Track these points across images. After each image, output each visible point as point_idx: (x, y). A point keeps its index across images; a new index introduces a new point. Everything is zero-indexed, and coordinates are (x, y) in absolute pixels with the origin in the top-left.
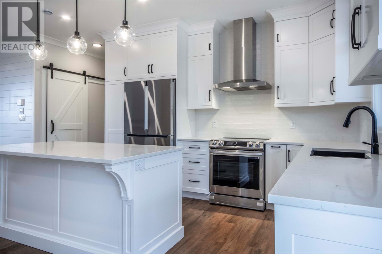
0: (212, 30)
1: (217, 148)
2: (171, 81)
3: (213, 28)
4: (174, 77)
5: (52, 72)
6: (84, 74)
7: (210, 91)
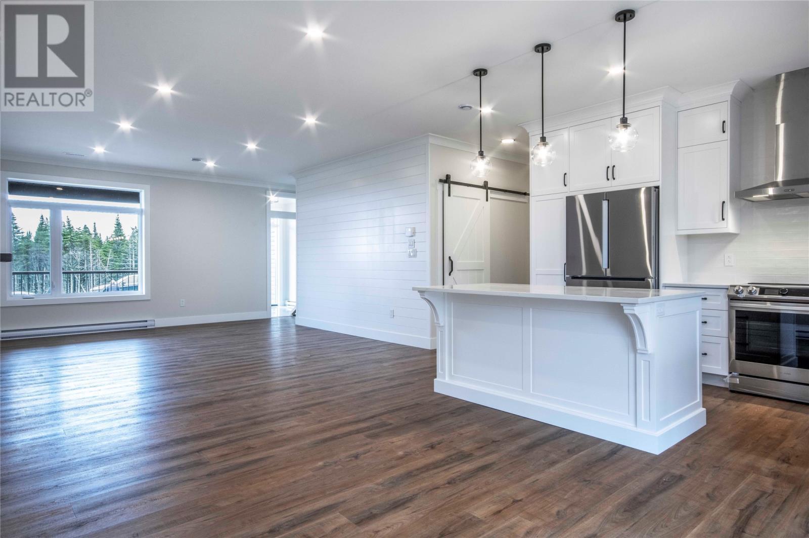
0: (730, 96)
1: (746, 299)
2: (653, 190)
3: (731, 93)
4: (656, 184)
5: (449, 187)
6: (485, 186)
7: (724, 202)
